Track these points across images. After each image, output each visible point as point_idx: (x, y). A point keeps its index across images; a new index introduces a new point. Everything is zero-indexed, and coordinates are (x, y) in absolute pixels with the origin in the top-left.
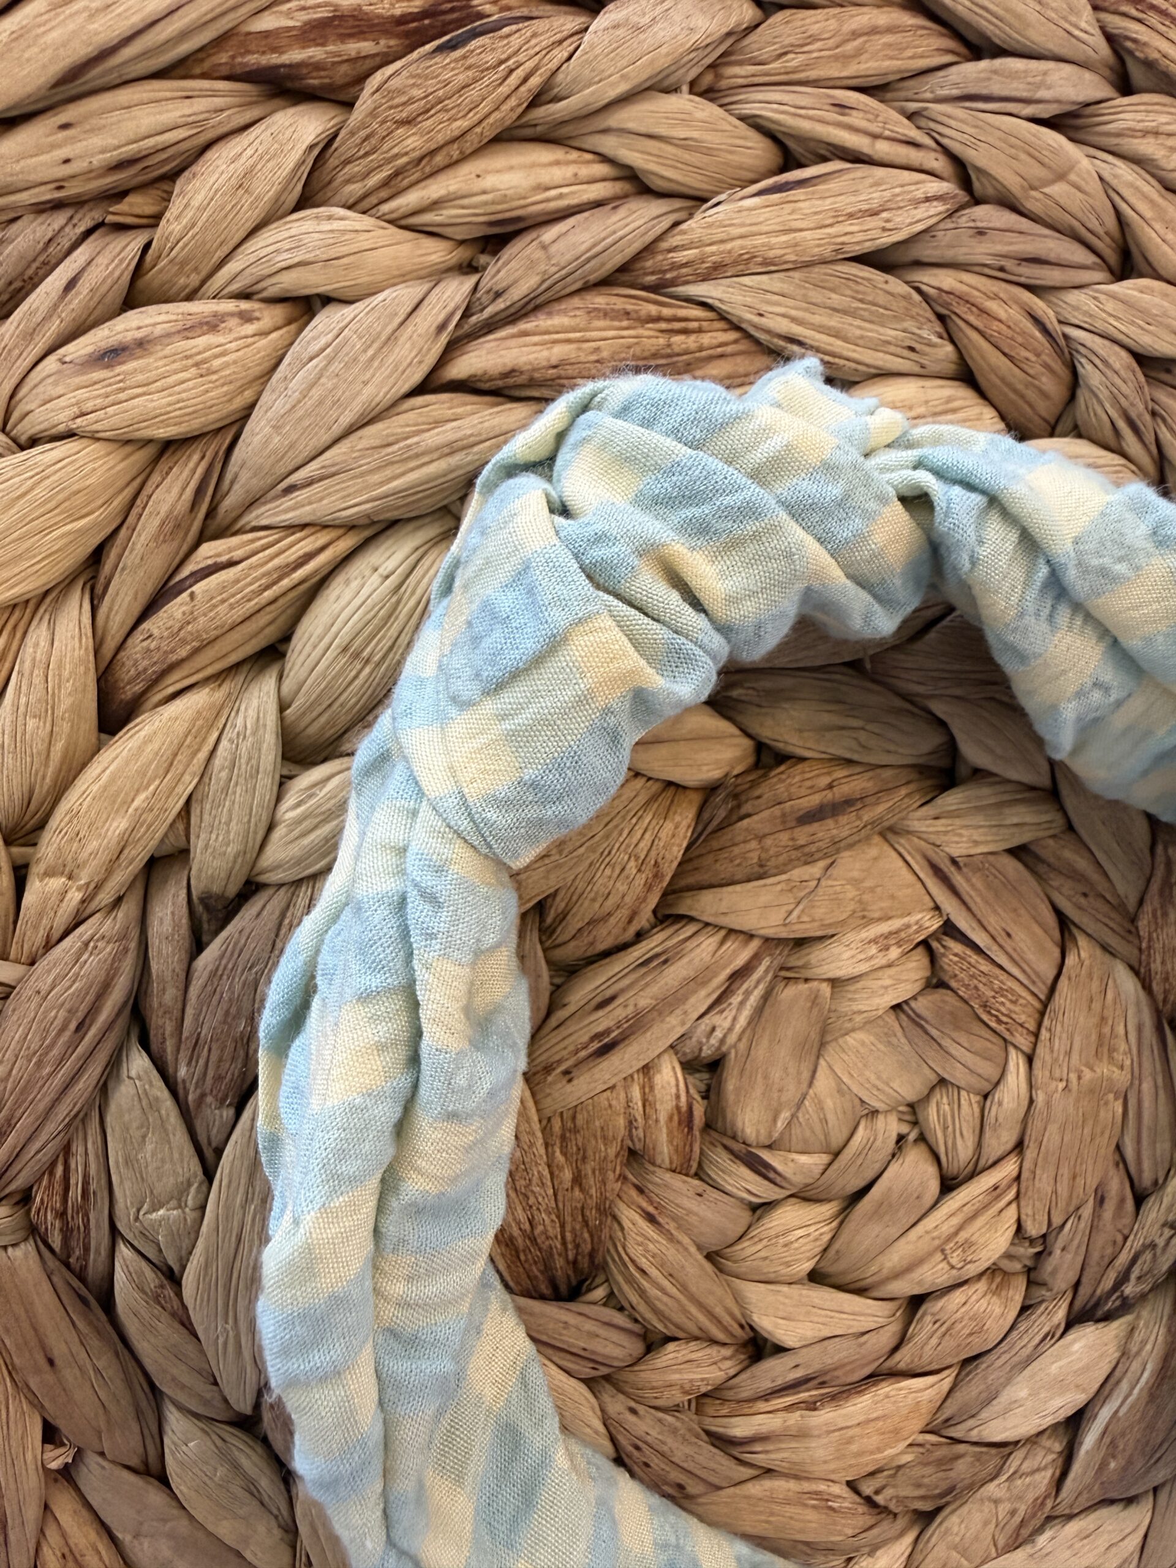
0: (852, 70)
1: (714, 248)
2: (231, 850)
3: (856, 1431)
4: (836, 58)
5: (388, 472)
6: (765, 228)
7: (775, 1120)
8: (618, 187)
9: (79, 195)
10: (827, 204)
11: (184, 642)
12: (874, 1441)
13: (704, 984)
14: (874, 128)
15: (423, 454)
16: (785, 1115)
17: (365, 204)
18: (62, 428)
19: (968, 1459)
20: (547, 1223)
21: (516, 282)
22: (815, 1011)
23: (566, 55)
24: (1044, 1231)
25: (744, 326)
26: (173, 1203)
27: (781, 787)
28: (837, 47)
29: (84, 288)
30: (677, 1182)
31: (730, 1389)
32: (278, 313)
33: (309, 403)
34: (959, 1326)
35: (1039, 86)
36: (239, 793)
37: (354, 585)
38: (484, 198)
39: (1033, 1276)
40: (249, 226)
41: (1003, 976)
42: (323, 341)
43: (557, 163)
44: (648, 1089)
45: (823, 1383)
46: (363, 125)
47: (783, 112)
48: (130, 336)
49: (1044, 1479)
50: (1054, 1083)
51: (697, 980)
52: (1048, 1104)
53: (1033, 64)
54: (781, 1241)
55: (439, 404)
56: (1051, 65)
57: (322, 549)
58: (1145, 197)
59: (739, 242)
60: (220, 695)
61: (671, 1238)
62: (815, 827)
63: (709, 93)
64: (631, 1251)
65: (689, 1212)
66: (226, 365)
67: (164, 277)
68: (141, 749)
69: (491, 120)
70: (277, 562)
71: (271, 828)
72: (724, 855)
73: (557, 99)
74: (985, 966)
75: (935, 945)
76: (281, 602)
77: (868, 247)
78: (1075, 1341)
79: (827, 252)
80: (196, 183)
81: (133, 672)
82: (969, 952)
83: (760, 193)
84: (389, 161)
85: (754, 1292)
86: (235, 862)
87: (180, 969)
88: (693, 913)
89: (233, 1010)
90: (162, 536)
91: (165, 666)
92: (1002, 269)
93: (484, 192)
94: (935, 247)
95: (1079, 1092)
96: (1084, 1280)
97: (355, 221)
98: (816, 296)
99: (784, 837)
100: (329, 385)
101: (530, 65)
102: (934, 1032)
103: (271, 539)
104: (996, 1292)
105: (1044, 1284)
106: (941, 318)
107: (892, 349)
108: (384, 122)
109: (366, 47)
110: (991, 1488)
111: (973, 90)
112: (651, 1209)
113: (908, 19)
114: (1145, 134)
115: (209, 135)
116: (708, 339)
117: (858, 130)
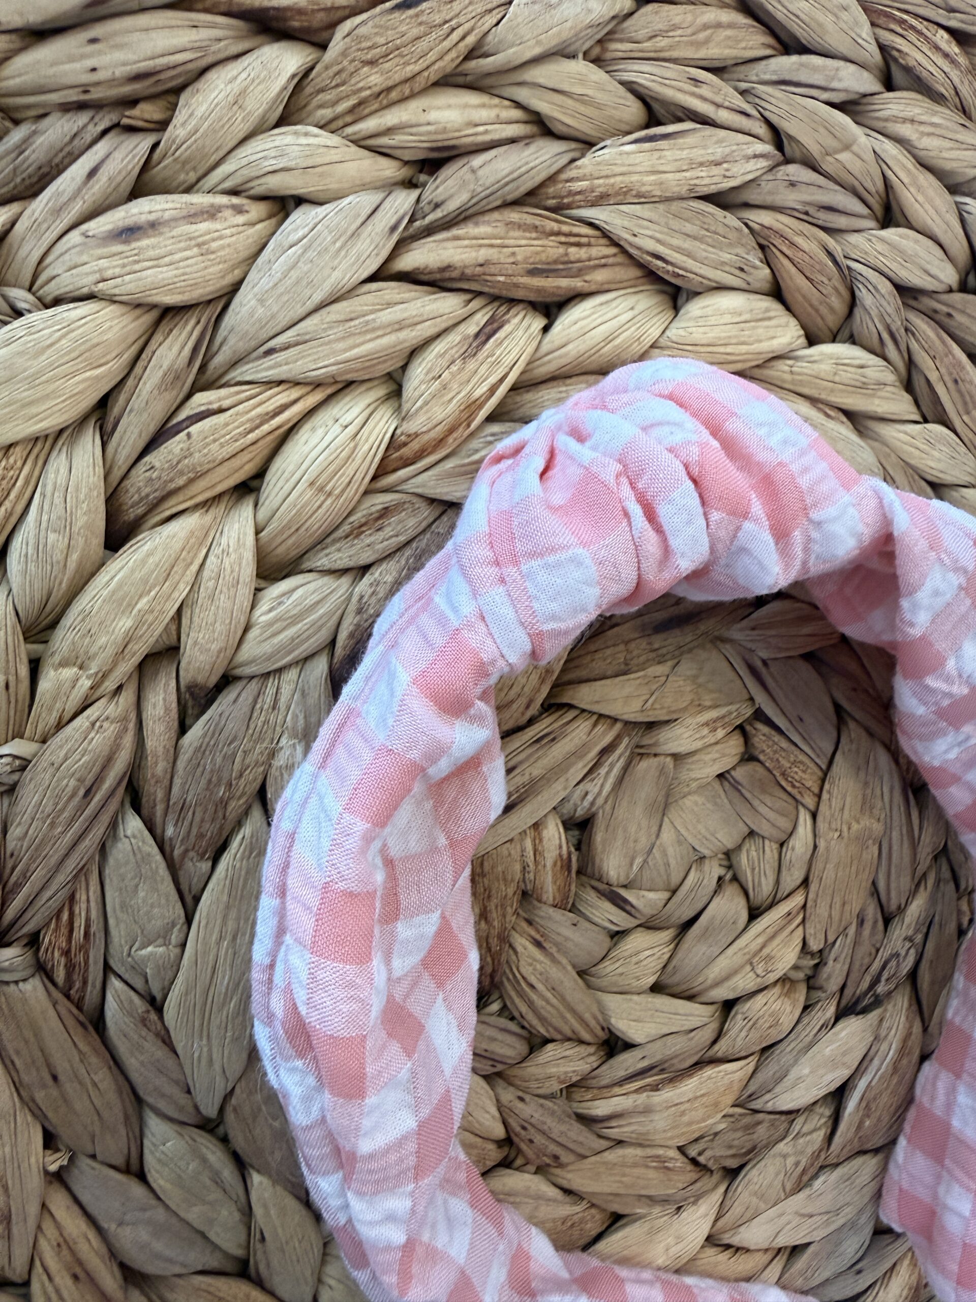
0: (702, 53)
1: (601, 181)
2: (215, 647)
3: (687, 1106)
4: (692, 43)
5: (350, 342)
6: (639, 169)
7: (631, 865)
8: (528, 129)
9: (100, 100)
10: (685, 154)
11: (181, 473)
12: (700, 1113)
13: (581, 757)
14: (718, 99)
15: (378, 328)
16: (638, 861)
17: (333, 126)
18: (85, 291)
19: (766, 1125)
21: (451, 197)
22: (662, 779)
23: (495, 21)
24: (821, 946)
25: (622, 243)
26: (160, 941)
28: (693, 34)
29: (103, 177)
30: (557, 915)
31: (594, 1078)
32: (262, 208)
33: (288, 282)
34: (761, 1022)
35: (833, 78)
36: (223, 600)
37: (320, 432)
38: (429, 128)
39: (812, 982)
40: (241, 135)
41: (797, 752)
42: (300, 233)
43: (483, 106)
44: (538, 841)
45: (663, 1070)
46: (335, 62)
47: (653, 81)
48: (144, 218)
49: (819, 1136)
50: (831, 834)
51: (577, 754)
52: (827, 849)
53: (829, 62)
54: (634, 959)
55: (391, 290)
56: (841, 63)
57: (295, 402)
58: (904, 168)
59: (619, 179)
60: (209, 518)
61: (554, 960)
62: (666, 635)
63: (597, 61)
64: (523, 970)
65: (567, 939)
66: (222, 248)
67: (167, 173)
68: (144, 561)
69: (436, 67)
70: (259, 410)
71: (246, 630)
72: (598, 655)
73: (486, 55)
74: (784, 744)
75: (748, 728)
76: (260, 444)
77: (713, 189)
78: (842, 1029)
79: (684, 191)
80: (199, 97)
81: (136, 497)
82: (773, 732)
83: (636, 141)
84: (355, 92)
85: (612, 1002)
86: (218, 657)
87: (170, 745)
88: (574, 702)
89: (214, 779)
90: (165, 385)
91: (165, 493)
92: (807, 213)
93: (429, 124)
94: (760, 194)
95: (849, 838)
96: (849, 983)
97: (326, 138)
98: (676, 224)
99: (644, 642)
100: (305, 269)
101: (467, 26)
102: (748, 795)
103: (253, 392)
104: (787, 994)
105: (820, 988)
106: (762, 247)
107: (727, 268)
108: (353, 60)
110: (781, 1146)
111: (786, 77)
112: (538, 937)
113: (741, 19)
114: (905, 120)
115: (210, 60)
116: (595, 252)
117: (704, 99)
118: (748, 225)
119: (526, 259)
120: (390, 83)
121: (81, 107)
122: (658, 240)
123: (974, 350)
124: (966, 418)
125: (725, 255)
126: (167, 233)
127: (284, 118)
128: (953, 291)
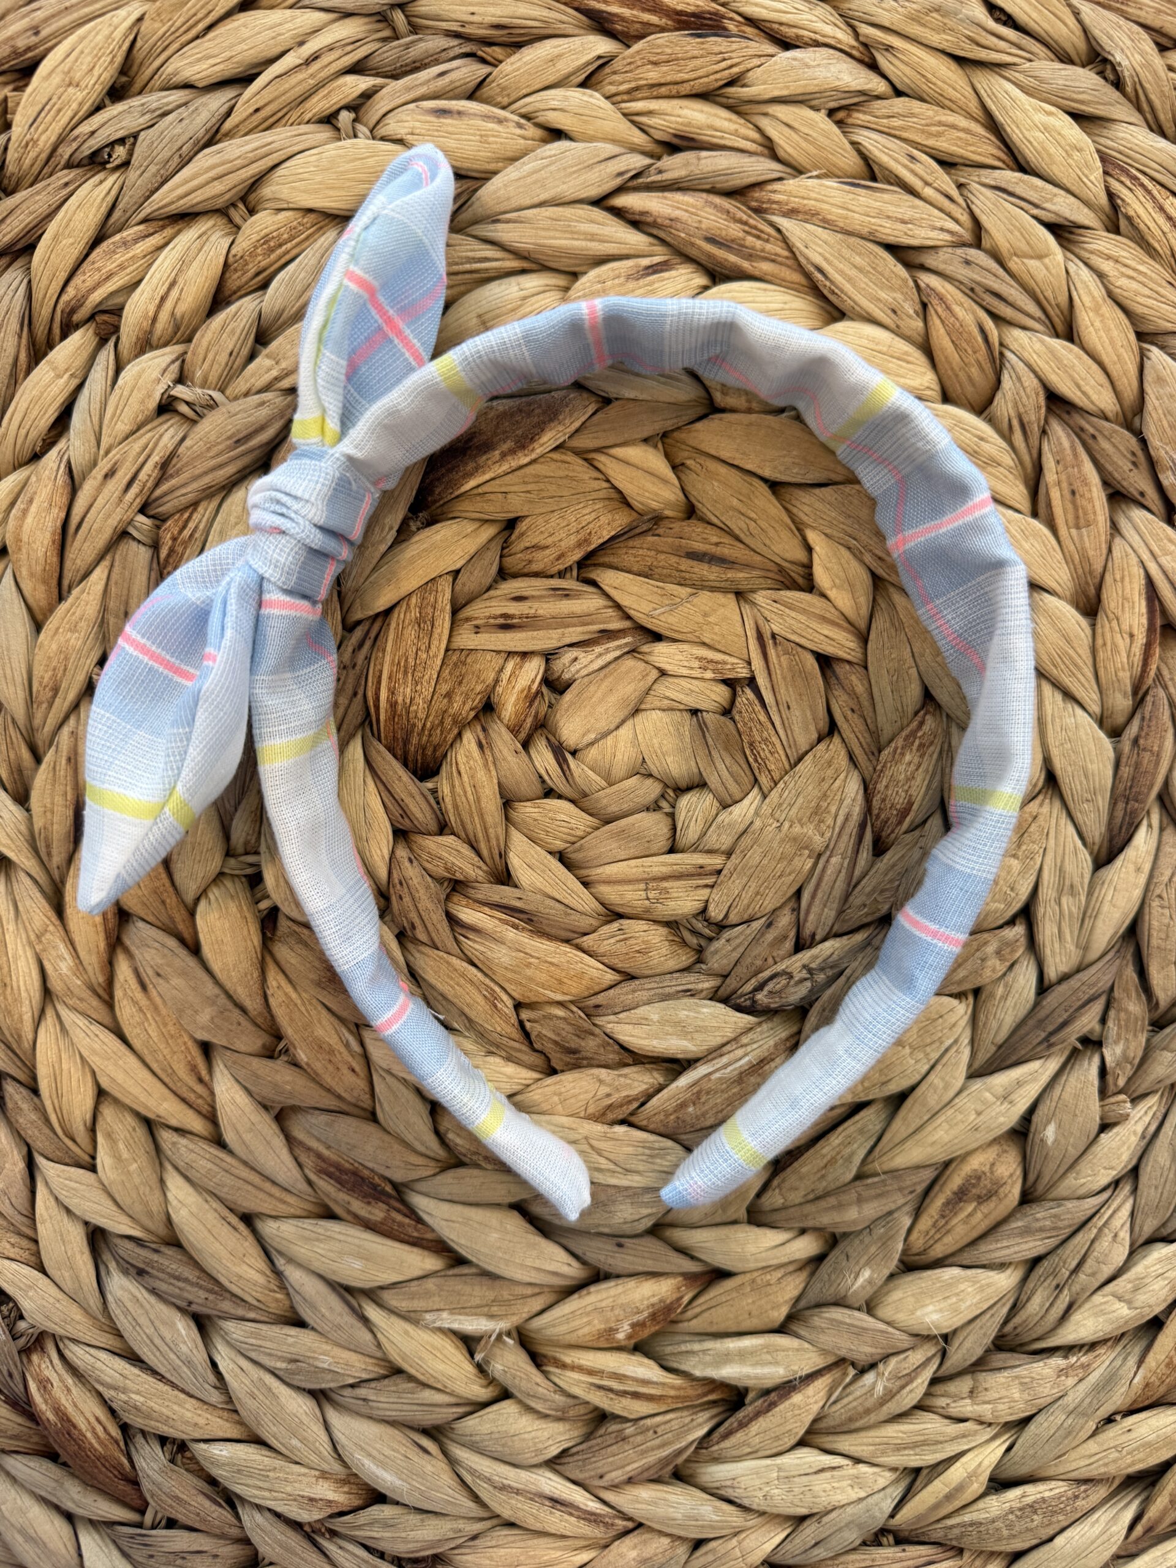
0: (931, 142)
1: (798, 200)
3: (535, 961)
4: (923, 132)
5: (552, 234)
6: (831, 201)
7: (583, 736)
8: (760, 149)
9: (468, 34)
10: (876, 205)
12: (543, 977)
13: (583, 625)
14: (929, 179)
15: (575, 233)
16: (592, 736)
17: (613, 98)
19: (598, 1041)
20: (420, 706)
21: (674, 171)
22: (642, 683)
23: (758, 64)
25: (795, 249)
27: (687, 529)
28: (927, 126)
29: (447, 79)
30: (507, 736)
31: (473, 888)
32: (539, 133)
33: (530, 180)
34: (633, 942)
35: (1050, 200)
37: (503, 287)
38: (679, 121)
39: (702, 956)
40: (547, 83)
41: (772, 731)
42: (551, 154)
43: (730, 120)
44: (519, 666)
45: (530, 920)
46: (632, 56)
47: (877, 148)
48: (456, 109)
50: (772, 821)
51: (582, 619)
52: (761, 831)
53: (1048, 186)
55: (597, 213)
56: (1062, 192)
57: (497, 260)
58: (1090, 293)
59: (812, 203)
61: (486, 765)
62: (695, 563)
63: (840, 123)
64: (459, 757)
65: (504, 759)
66: (496, 143)
67: (491, 93)
69: (701, 81)
73: (743, 86)
74: (762, 717)
75: (739, 689)
76: (460, 277)
77: (891, 240)
79: (865, 231)
82: (757, 702)
83: (839, 182)
84: (636, 80)
85: (518, 839)
88: (598, 579)
92: (972, 290)
93: (679, 118)
94: (934, 260)
95: (787, 836)
96: (732, 976)
97: (603, 103)
98: (846, 252)
99: (673, 560)
100: (544, 176)
101: (736, 61)
102: (710, 741)
104: (670, 943)
105: (705, 962)
106: (924, 306)
107: (880, 307)
108: (644, 59)
109: (653, 19)
110: (603, 1073)
111: (1003, 185)
112: (483, 743)
114: (1109, 258)
115: (550, 32)
116: (769, 247)
117: (916, 175)
118: (916, 282)
119: (707, 230)
120: (663, 81)
121: (457, 35)
122: (826, 259)
123: (1111, 480)
124: (1074, 531)
125: (883, 295)
126: (466, 121)
127: (583, 85)
128: (1106, 419)
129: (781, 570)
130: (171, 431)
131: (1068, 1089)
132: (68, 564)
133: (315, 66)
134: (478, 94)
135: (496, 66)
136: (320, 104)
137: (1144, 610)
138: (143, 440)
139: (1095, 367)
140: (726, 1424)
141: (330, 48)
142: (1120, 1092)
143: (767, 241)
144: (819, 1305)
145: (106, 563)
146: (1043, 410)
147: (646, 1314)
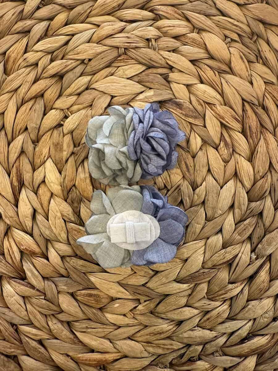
118: (267, 172)
119: (251, 125)
120: (275, 97)
121: (259, 51)
122: (260, 152)
123: (252, 235)
124: (237, 234)
125: (260, 167)
126: (243, 64)
127: (265, 82)
128: (264, 226)
129: (194, 182)
130: (144, 44)
131: (127, 303)
132: (105, 40)
133: (234, 27)
134: (250, 63)
135: (258, 63)
136: (227, 33)
137: (231, 258)
138: (138, 40)
139: (273, 218)
140: (17, 280)
141: (240, 28)
142: (134, 314)
143: (256, 138)
144: (53, 282)
145: (110, 48)
146: (257, 213)
147: (29, 249)
